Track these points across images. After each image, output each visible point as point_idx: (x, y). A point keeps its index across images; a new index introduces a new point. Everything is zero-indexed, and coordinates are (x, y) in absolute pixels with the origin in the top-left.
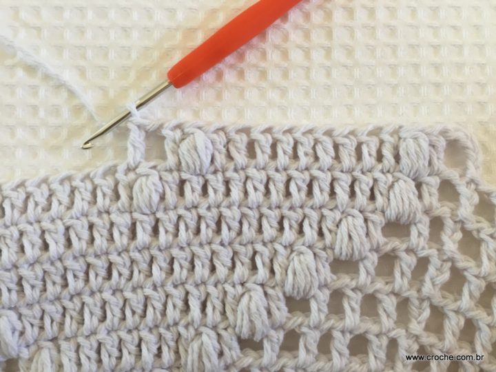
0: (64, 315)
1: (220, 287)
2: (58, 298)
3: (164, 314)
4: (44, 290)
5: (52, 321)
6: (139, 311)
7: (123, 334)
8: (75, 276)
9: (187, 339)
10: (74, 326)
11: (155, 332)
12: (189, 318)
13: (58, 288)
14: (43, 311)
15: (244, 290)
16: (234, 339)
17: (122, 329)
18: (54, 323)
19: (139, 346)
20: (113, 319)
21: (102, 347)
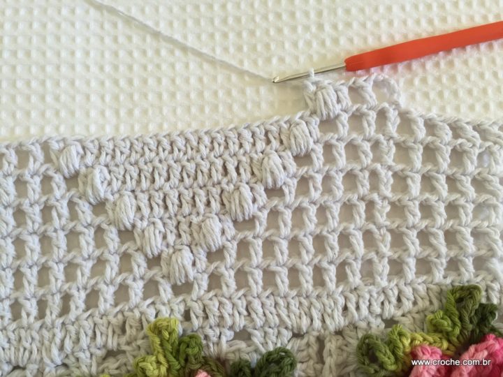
0: (139, 175)
2: (136, 163)
3: (210, 176)
5: (131, 179)
6: (193, 175)
7: (182, 189)
8: (149, 149)
9: (229, 192)
10: (149, 183)
11: (204, 189)
13: (139, 156)
16: (263, 188)
18: (133, 180)
19: (193, 198)
20: (175, 180)
21: (167, 198)
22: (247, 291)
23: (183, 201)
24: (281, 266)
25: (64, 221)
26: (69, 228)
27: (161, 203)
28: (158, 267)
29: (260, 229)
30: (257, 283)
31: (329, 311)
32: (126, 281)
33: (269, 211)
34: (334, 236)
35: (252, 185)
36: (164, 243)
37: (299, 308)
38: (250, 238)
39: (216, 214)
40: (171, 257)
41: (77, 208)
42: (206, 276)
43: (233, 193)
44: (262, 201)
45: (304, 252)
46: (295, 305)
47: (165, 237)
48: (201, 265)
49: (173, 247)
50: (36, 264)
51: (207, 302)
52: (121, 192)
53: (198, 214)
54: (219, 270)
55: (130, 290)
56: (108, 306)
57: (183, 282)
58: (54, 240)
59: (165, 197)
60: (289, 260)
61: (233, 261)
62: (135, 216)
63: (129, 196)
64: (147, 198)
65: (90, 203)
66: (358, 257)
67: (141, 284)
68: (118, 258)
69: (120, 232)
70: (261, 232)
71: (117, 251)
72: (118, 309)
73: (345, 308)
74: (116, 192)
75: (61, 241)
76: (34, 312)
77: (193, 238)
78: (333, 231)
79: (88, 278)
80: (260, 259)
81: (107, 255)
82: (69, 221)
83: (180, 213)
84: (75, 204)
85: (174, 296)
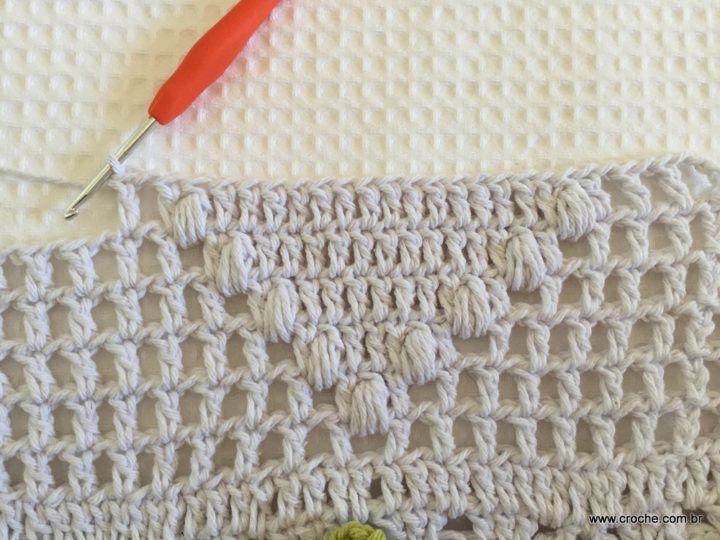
0: (303, 253)
1: (483, 232)
2: (298, 232)
3: (422, 260)
4: (287, 220)
5: (291, 258)
6: (393, 255)
7: (373, 279)
8: (320, 208)
9: (451, 289)
10: (319, 266)
12: (453, 264)
13: (302, 220)
14: (282, 243)
15: (511, 235)
16: (505, 288)
17: (373, 273)
18: (294, 260)
19: (392, 294)
20: (362, 262)
21: (349, 291)
22: (472, 453)
23: (376, 298)
24: (526, 417)
25: (179, 321)
26: (187, 333)
27: (339, 299)
28: (331, 407)
29: (497, 354)
30: (487, 441)
31: (601, 495)
32: (280, 428)
33: (512, 325)
34: (617, 374)
35: (488, 280)
36: (343, 368)
37: (551, 487)
38: (480, 368)
39: (428, 323)
40: (353, 391)
41: (201, 301)
42: (408, 425)
43: (457, 290)
44: (504, 307)
45: (565, 397)
46: (546, 480)
47: (344, 356)
48: (403, 406)
49: (356, 374)
50: (134, 393)
51: (409, 468)
52: (274, 279)
53: (398, 320)
54: (429, 416)
55: (284, 443)
56: (250, 467)
57: (372, 432)
58: (163, 352)
59: (345, 290)
60: (540, 408)
61: (453, 403)
62: (295, 321)
63: (287, 287)
64: (316, 290)
65: (221, 294)
66: (654, 407)
67: (303, 432)
68: (266, 388)
69: (269, 345)
70: (500, 360)
71: (264, 375)
72: (265, 473)
73: (627, 491)
74: (265, 279)
75: (175, 353)
76: (133, 475)
77: (389, 361)
78: (616, 366)
79: (218, 418)
80: (496, 405)
81: (248, 383)
82: (186, 321)
83: (369, 317)
84: (198, 293)
85: (354, 456)
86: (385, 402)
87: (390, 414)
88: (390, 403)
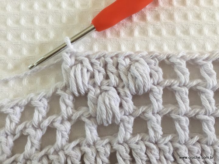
42: (132, 119)
48: (129, 108)
67: (68, 126)
72: (43, 153)
85: (99, 138)
86: (118, 105)
87: (121, 112)
88: (121, 106)
